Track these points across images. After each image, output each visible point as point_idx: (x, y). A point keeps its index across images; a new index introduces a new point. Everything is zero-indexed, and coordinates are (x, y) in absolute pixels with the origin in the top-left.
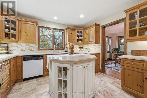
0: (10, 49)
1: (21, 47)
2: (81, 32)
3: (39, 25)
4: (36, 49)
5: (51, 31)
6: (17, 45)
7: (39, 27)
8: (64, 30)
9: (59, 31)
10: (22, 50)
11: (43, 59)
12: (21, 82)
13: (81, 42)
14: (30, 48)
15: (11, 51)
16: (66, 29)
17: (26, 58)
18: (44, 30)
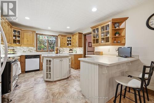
0: (15, 50)
1: (23, 49)
2: (70, 38)
3: (36, 32)
4: (34, 51)
5: (46, 37)
6: (20, 48)
7: (37, 34)
8: (57, 36)
9: (52, 37)
10: (24, 52)
11: (39, 58)
12: (24, 73)
13: (70, 45)
14: (30, 50)
15: (15, 52)
16: (59, 35)
17: (28, 57)
18: (41, 36)
